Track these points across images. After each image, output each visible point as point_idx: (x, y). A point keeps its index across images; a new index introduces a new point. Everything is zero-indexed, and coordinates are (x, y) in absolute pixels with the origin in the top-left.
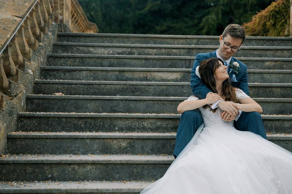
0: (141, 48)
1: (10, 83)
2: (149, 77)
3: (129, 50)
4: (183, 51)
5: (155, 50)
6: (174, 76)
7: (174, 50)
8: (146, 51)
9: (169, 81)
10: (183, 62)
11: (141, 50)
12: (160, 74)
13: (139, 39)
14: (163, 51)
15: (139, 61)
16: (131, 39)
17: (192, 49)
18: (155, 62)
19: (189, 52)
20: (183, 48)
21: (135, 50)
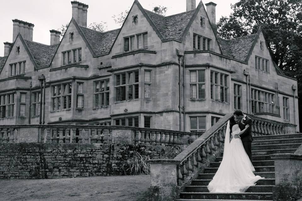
0: (263, 142)
1: (198, 164)
2: (256, 154)
3: (258, 143)
4: (278, 142)
5: (268, 142)
6: (264, 153)
7: (275, 142)
8: (265, 143)
9: (262, 155)
10: (273, 147)
11: (262, 143)
12: (260, 153)
13: (266, 137)
14: (271, 142)
15: (257, 148)
16: (264, 138)
17: (282, 140)
18: (263, 147)
19: (280, 142)
20: (278, 141)
21: (260, 143)
